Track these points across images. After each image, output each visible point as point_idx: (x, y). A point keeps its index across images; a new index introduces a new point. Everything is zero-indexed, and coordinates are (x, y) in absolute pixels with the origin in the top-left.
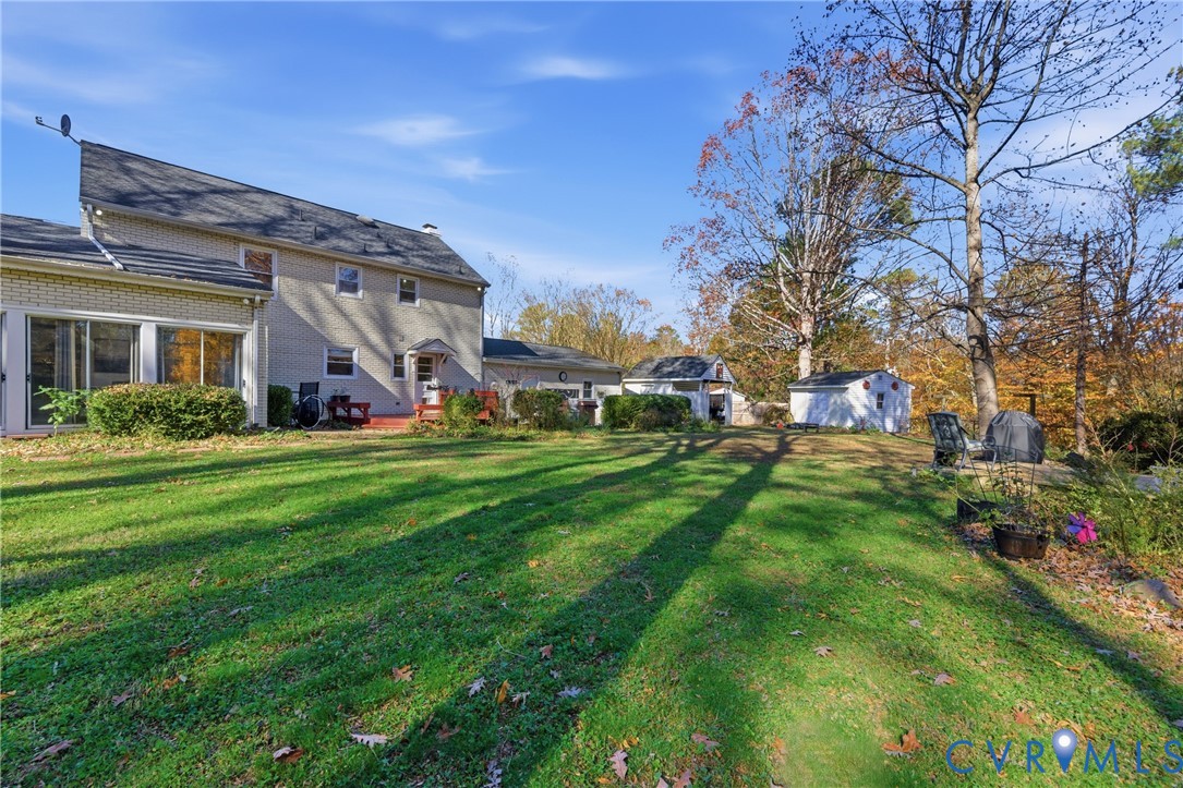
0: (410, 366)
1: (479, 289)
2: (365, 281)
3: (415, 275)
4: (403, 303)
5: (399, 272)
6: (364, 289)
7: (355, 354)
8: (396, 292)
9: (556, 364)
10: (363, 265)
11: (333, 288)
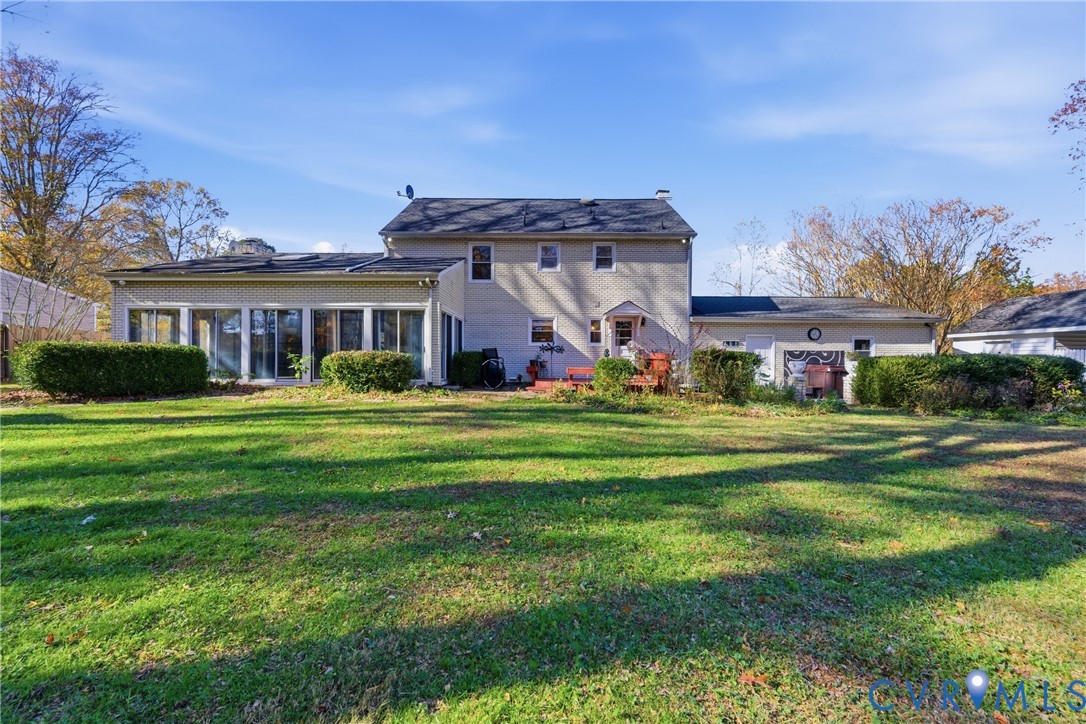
0: (606, 330)
1: (684, 241)
2: (563, 254)
3: (611, 240)
4: (600, 270)
5: (595, 240)
6: (562, 262)
7: (555, 322)
8: (591, 260)
9: (802, 319)
10: (560, 240)
11: (535, 266)
